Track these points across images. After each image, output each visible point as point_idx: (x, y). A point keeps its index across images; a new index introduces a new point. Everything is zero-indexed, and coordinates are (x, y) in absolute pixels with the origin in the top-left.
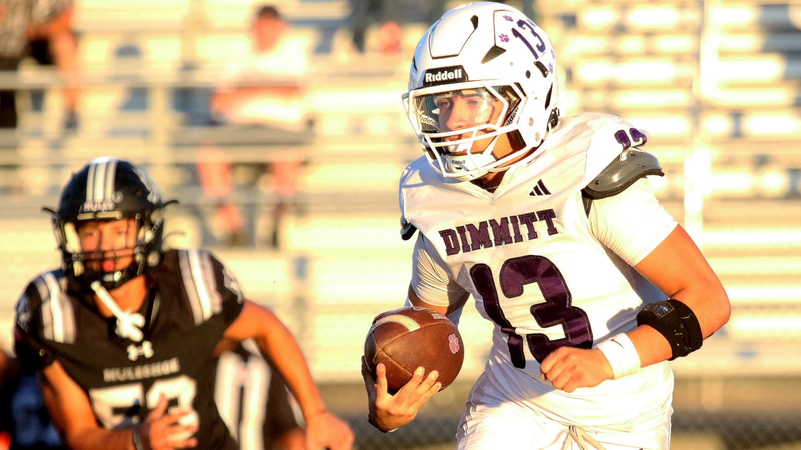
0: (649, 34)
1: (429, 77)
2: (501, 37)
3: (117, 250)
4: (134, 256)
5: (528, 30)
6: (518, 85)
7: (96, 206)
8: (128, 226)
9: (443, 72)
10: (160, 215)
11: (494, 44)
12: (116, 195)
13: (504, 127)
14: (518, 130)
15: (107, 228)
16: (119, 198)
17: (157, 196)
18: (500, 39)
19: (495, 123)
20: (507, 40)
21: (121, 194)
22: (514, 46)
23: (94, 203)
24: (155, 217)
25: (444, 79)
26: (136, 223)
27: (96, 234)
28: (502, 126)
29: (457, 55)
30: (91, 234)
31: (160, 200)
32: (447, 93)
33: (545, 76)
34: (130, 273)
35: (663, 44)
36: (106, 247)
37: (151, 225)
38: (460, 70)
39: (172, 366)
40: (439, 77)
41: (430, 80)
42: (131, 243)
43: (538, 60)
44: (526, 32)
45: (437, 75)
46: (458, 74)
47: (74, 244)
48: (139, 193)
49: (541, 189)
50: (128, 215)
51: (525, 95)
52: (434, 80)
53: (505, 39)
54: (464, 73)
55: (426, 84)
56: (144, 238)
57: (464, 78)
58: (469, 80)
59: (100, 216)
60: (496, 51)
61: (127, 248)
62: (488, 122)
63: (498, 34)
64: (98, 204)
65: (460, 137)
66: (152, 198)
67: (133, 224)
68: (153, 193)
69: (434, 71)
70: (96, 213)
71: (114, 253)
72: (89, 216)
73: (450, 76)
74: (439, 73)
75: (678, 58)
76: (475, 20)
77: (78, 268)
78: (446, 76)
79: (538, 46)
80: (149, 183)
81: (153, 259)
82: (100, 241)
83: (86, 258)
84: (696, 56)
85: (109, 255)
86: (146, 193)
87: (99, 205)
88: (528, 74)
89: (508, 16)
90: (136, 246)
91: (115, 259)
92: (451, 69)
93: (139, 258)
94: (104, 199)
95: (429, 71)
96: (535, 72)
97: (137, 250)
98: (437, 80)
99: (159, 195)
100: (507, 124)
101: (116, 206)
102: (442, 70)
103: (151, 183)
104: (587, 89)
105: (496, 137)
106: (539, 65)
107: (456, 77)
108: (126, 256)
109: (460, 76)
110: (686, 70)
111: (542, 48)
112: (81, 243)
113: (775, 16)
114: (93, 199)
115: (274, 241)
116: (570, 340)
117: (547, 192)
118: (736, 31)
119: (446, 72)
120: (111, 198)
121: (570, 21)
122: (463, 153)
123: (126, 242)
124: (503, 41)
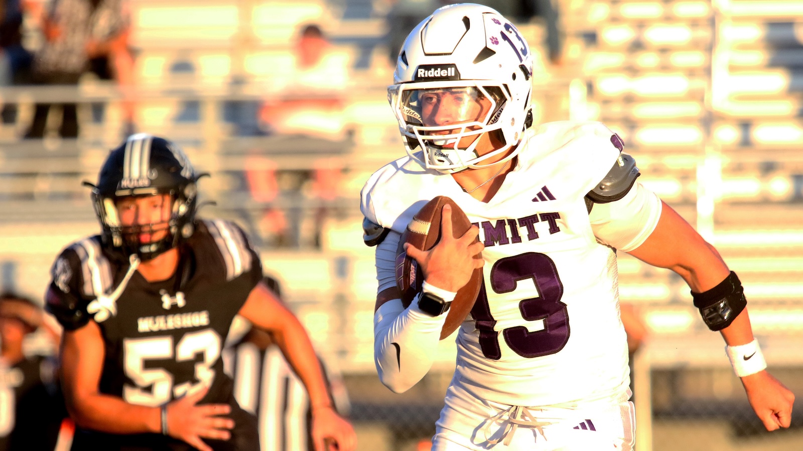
0: (664, 50)
1: (422, 72)
2: (492, 40)
3: (153, 224)
4: (169, 228)
5: (514, 34)
6: (506, 86)
7: (132, 183)
8: (163, 200)
9: (436, 69)
10: (193, 189)
11: (485, 46)
12: (151, 172)
13: (488, 126)
14: (501, 129)
15: (143, 203)
16: (154, 174)
17: (190, 170)
18: (491, 41)
19: (482, 121)
20: (497, 43)
21: (156, 171)
22: (502, 48)
23: (130, 180)
24: (189, 192)
25: (436, 75)
26: (170, 198)
27: (133, 208)
28: (487, 125)
29: (451, 54)
30: (128, 208)
31: (193, 175)
32: (438, 89)
33: (527, 78)
34: (165, 245)
35: (677, 59)
36: (142, 221)
37: (185, 199)
38: (453, 69)
39: (201, 319)
40: (432, 73)
41: (423, 76)
42: (166, 216)
43: (522, 63)
44: (512, 36)
45: (430, 72)
46: (451, 72)
47: (112, 217)
48: (173, 170)
49: (545, 194)
50: (163, 191)
51: (510, 95)
52: (426, 76)
53: (495, 41)
54: (456, 70)
55: (417, 79)
56: (178, 212)
57: (457, 77)
58: (461, 78)
59: (138, 192)
60: (487, 53)
61: (162, 222)
62: (476, 120)
63: (489, 36)
64: (134, 180)
65: (451, 131)
66: (186, 174)
67: (168, 199)
68: (186, 168)
69: (427, 67)
70: (132, 189)
71: (151, 227)
72: (126, 193)
73: (444, 73)
74: (433, 70)
75: (691, 73)
76: (466, 21)
77: (117, 241)
78: (439, 73)
79: (522, 49)
80: (182, 158)
81: (187, 231)
82: (137, 215)
83: (124, 232)
84: (708, 71)
85: (146, 229)
86: (180, 168)
87: (136, 182)
88: (514, 77)
89: (496, 19)
90: (171, 219)
91: (152, 232)
92: (444, 67)
93: (173, 230)
94: (140, 177)
95: (421, 67)
96: (520, 74)
97: (172, 223)
98: (430, 76)
99: (192, 169)
100: (491, 124)
101: (152, 183)
102: (436, 67)
103: (184, 157)
104: (606, 102)
105: (480, 135)
106: (523, 68)
107: (449, 75)
108: (162, 229)
109: (453, 74)
110: (699, 83)
111: (524, 52)
112: (120, 217)
113: (781, 33)
114: (130, 176)
115: (317, 243)
116: (548, 332)
117: (552, 198)
118: (744, 47)
119: (439, 69)
120: (147, 176)
121: (591, 38)
122: (450, 147)
123: (162, 216)
124: (493, 43)
